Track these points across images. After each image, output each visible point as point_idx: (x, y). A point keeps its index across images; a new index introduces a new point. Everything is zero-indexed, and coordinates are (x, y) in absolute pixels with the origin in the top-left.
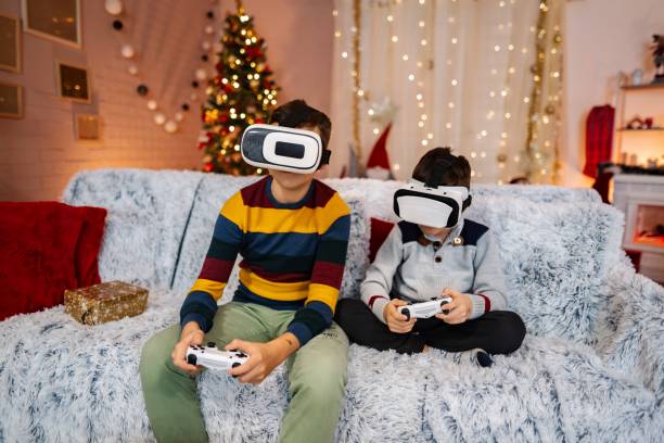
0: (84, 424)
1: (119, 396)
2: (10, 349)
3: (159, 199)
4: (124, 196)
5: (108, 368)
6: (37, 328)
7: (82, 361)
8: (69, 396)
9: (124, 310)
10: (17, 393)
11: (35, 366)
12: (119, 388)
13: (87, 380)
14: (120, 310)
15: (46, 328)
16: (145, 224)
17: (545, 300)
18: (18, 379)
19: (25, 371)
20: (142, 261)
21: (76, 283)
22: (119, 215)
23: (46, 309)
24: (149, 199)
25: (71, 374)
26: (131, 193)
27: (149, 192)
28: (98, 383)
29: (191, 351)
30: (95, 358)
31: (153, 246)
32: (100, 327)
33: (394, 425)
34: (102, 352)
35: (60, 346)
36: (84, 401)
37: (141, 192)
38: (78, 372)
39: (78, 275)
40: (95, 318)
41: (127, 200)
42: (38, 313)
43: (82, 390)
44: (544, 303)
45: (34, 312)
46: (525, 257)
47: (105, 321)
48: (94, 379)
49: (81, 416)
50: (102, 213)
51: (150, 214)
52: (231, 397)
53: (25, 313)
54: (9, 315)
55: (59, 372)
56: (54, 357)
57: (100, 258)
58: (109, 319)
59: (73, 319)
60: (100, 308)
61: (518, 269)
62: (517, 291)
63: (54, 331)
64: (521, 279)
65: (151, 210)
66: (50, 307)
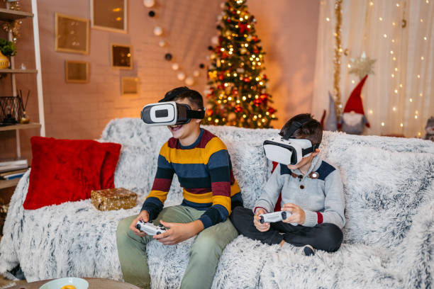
0: (91, 263)
1: (108, 250)
2: (61, 220)
3: (155, 139)
4: (135, 136)
5: (105, 234)
6: (75, 210)
7: (93, 229)
8: (86, 248)
9: (122, 204)
10: (63, 242)
11: (72, 229)
12: (109, 246)
13: (95, 239)
14: (119, 204)
15: (79, 210)
16: (143, 154)
17: (375, 221)
18: (64, 235)
19: (67, 231)
20: (140, 177)
21: (100, 187)
22: (130, 148)
23: (82, 200)
24: (148, 138)
25: (87, 235)
26: (139, 134)
27: (149, 134)
28: (99, 242)
29: (139, 223)
30: (99, 228)
31: (148, 168)
32: (107, 212)
33: (243, 282)
34: (103, 226)
35: (84, 220)
36: (93, 251)
37: (144, 134)
38: (91, 234)
39: (101, 182)
40: (105, 208)
41: (137, 138)
42: (78, 202)
43: (92, 244)
44: (374, 223)
45: (76, 201)
46: (370, 190)
47: (110, 210)
48: (98, 239)
49: (90, 258)
50: (118, 146)
51: (148, 148)
52: (162, 256)
53: (71, 201)
54: (64, 201)
55: (82, 233)
56: (81, 226)
57: (116, 173)
58: (112, 209)
59: (94, 207)
60: (107, 202)
61: (364, 198)
62: (360, 214)
63: (83, 212)
64: (364, 205)
65: (149, 145)
66: (84, 199)
